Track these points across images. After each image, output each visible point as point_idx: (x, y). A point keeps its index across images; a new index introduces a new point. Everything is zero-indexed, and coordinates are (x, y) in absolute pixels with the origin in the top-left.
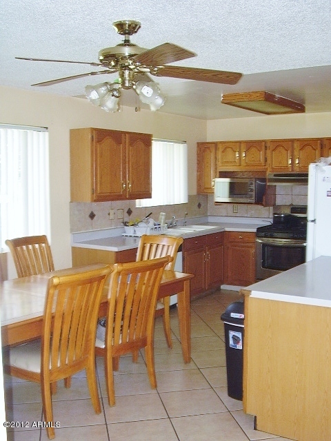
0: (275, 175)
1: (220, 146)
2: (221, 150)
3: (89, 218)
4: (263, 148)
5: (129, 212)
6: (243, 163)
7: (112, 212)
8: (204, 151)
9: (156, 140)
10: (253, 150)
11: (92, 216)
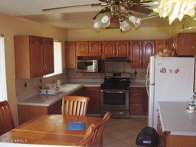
0: (106, 58)
1: (77, 43)
2: (78, 46)
3: (24, 87)
4: (100, 44)
5: (41, 81)
6: (90, 52)
7: (34, 82)
8: (69, 46)
9: (55, 41)
10: (95, 46)
11: (26, 85)
